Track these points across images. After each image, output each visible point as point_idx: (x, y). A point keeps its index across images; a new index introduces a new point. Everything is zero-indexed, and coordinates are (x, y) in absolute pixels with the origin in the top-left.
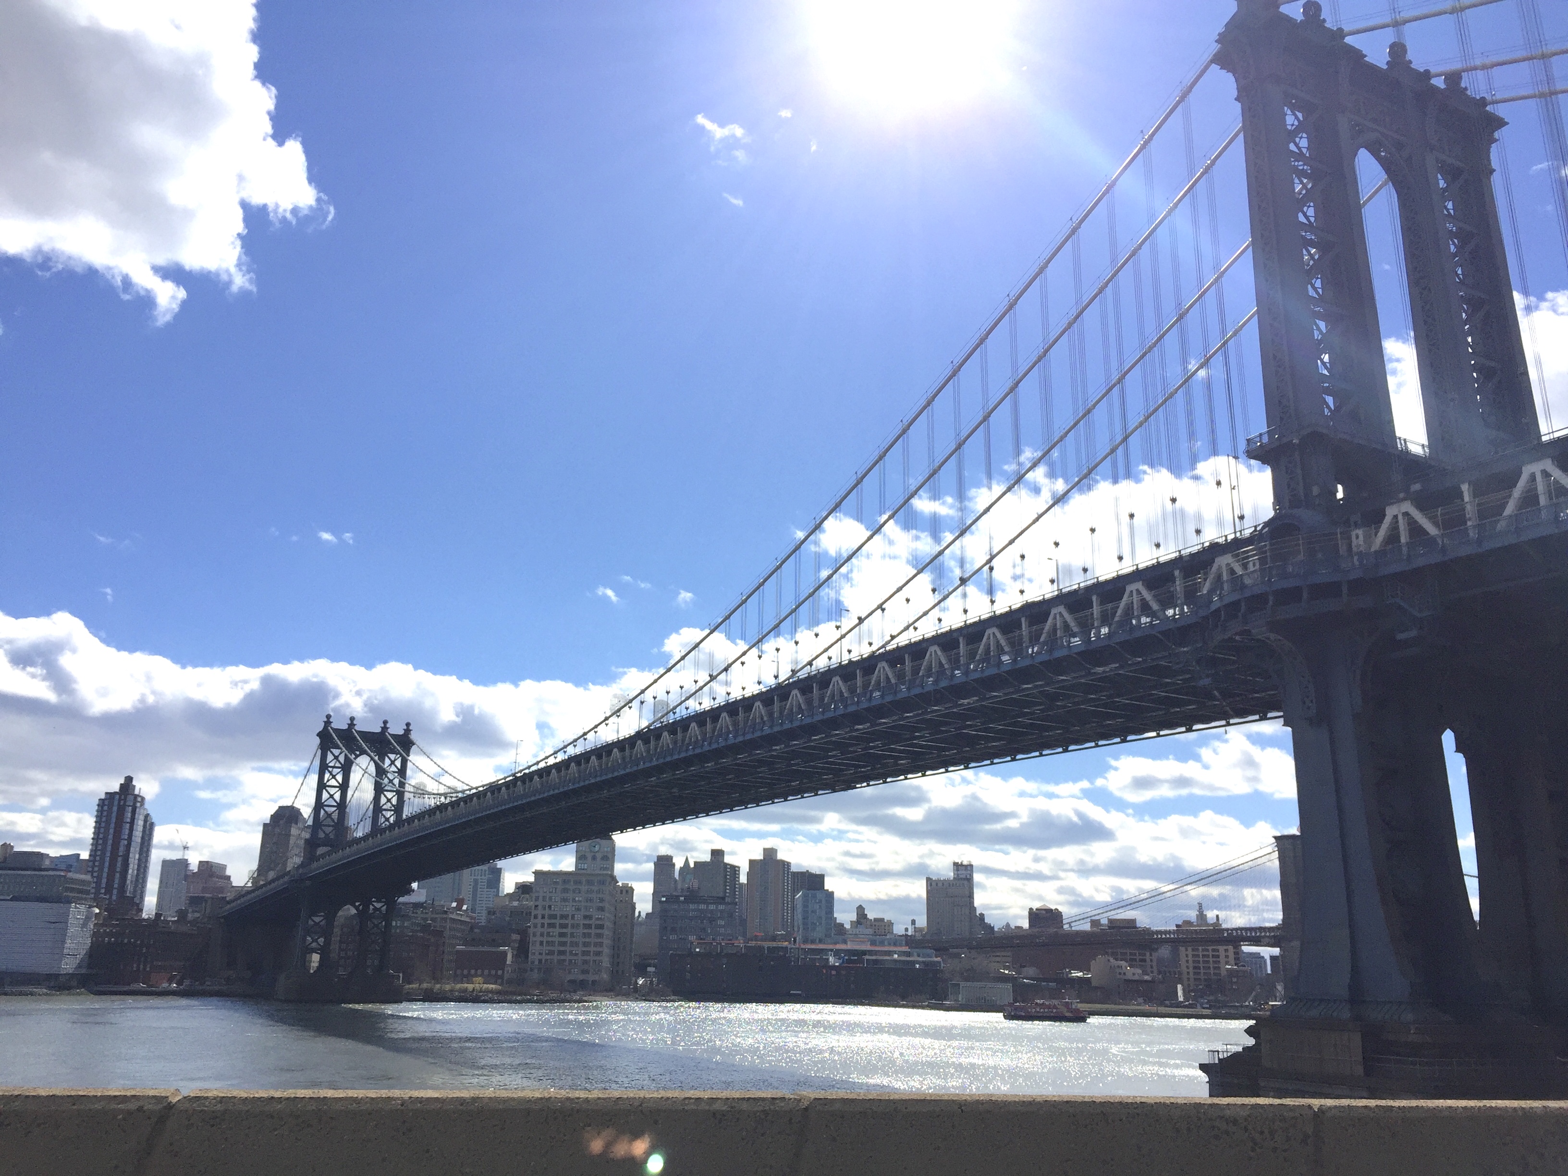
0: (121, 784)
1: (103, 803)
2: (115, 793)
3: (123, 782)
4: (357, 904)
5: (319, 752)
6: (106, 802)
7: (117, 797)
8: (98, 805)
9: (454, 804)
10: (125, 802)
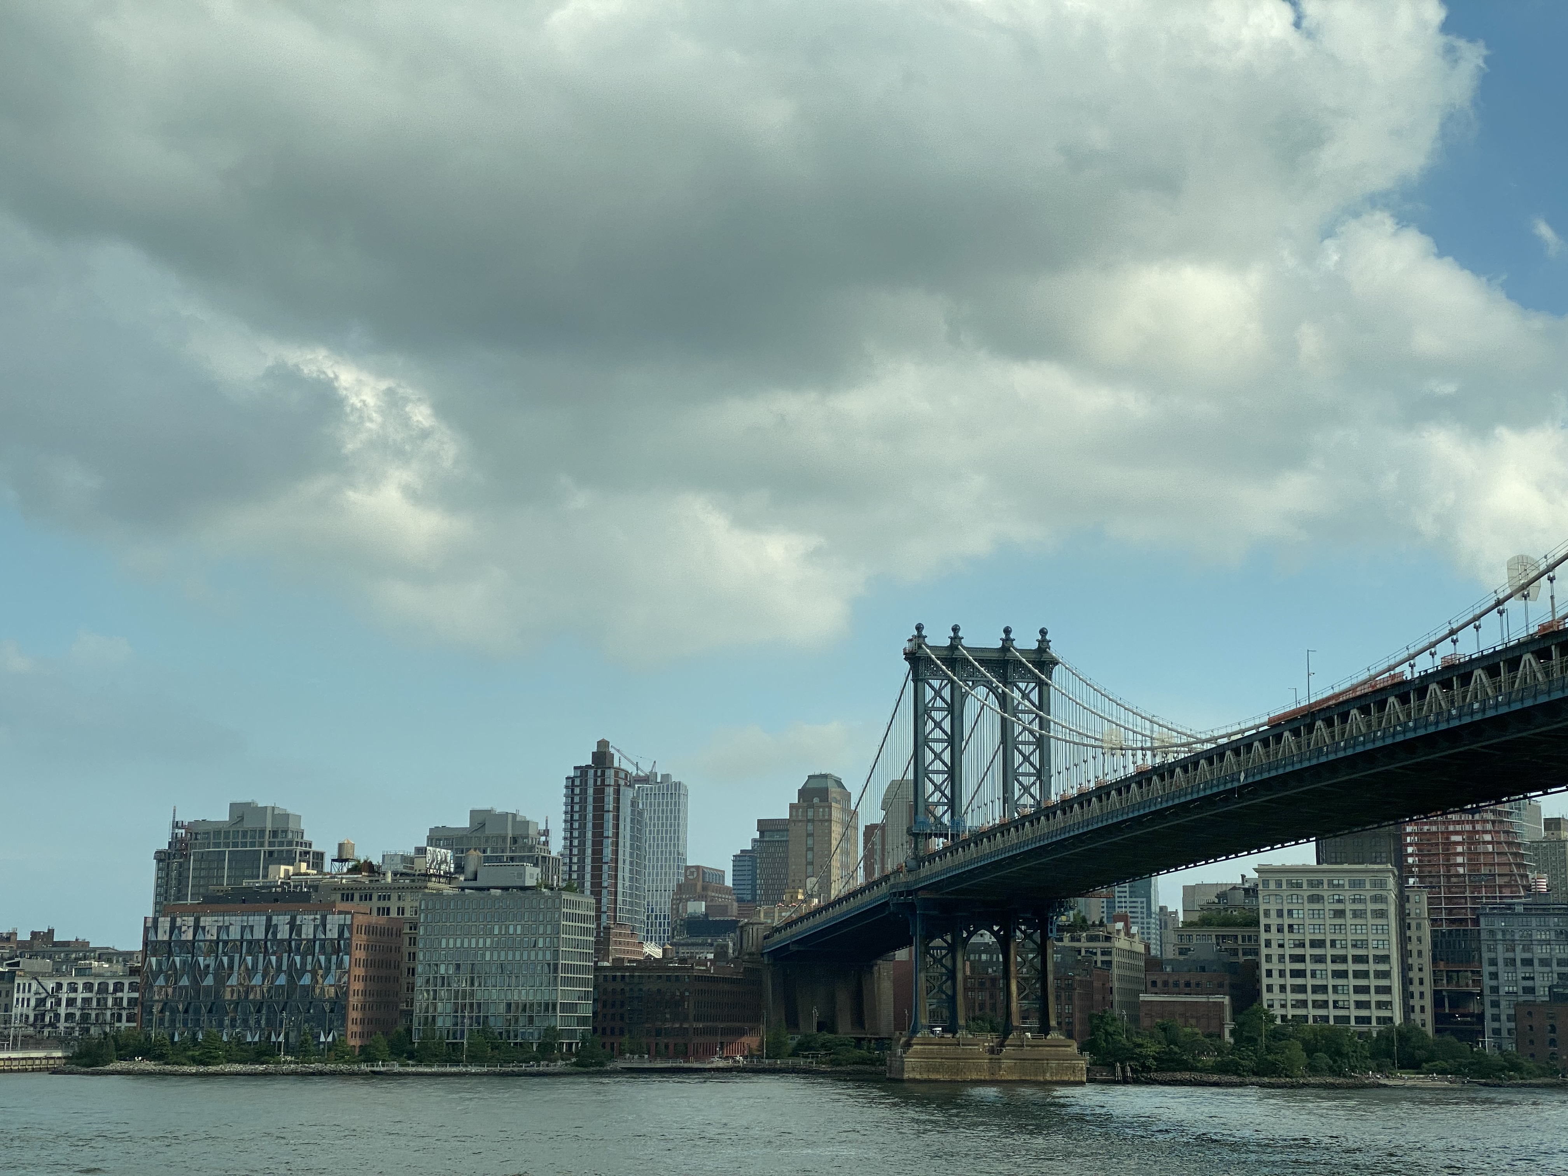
0: (593, 753)
1: (573, 781)
2: (588, 767)
3: (595, 750)
4: (996, 928)
5: (911, 685)
6: (577, 782)
7: (591, 772)
8: (567, 787)
9: (1190, 764)
10: (603, 781)
